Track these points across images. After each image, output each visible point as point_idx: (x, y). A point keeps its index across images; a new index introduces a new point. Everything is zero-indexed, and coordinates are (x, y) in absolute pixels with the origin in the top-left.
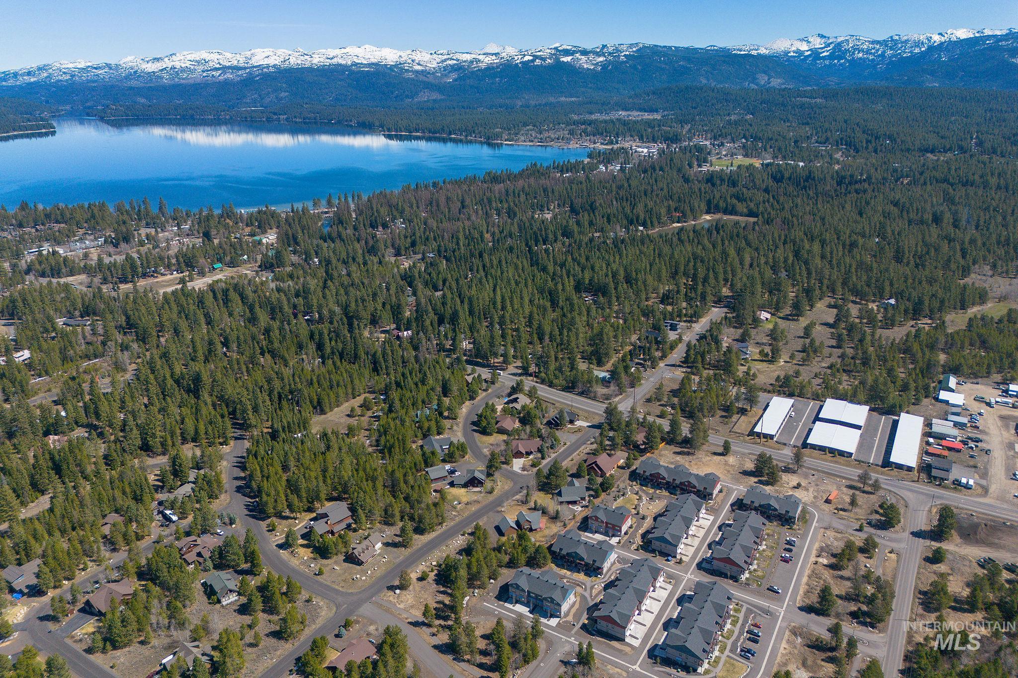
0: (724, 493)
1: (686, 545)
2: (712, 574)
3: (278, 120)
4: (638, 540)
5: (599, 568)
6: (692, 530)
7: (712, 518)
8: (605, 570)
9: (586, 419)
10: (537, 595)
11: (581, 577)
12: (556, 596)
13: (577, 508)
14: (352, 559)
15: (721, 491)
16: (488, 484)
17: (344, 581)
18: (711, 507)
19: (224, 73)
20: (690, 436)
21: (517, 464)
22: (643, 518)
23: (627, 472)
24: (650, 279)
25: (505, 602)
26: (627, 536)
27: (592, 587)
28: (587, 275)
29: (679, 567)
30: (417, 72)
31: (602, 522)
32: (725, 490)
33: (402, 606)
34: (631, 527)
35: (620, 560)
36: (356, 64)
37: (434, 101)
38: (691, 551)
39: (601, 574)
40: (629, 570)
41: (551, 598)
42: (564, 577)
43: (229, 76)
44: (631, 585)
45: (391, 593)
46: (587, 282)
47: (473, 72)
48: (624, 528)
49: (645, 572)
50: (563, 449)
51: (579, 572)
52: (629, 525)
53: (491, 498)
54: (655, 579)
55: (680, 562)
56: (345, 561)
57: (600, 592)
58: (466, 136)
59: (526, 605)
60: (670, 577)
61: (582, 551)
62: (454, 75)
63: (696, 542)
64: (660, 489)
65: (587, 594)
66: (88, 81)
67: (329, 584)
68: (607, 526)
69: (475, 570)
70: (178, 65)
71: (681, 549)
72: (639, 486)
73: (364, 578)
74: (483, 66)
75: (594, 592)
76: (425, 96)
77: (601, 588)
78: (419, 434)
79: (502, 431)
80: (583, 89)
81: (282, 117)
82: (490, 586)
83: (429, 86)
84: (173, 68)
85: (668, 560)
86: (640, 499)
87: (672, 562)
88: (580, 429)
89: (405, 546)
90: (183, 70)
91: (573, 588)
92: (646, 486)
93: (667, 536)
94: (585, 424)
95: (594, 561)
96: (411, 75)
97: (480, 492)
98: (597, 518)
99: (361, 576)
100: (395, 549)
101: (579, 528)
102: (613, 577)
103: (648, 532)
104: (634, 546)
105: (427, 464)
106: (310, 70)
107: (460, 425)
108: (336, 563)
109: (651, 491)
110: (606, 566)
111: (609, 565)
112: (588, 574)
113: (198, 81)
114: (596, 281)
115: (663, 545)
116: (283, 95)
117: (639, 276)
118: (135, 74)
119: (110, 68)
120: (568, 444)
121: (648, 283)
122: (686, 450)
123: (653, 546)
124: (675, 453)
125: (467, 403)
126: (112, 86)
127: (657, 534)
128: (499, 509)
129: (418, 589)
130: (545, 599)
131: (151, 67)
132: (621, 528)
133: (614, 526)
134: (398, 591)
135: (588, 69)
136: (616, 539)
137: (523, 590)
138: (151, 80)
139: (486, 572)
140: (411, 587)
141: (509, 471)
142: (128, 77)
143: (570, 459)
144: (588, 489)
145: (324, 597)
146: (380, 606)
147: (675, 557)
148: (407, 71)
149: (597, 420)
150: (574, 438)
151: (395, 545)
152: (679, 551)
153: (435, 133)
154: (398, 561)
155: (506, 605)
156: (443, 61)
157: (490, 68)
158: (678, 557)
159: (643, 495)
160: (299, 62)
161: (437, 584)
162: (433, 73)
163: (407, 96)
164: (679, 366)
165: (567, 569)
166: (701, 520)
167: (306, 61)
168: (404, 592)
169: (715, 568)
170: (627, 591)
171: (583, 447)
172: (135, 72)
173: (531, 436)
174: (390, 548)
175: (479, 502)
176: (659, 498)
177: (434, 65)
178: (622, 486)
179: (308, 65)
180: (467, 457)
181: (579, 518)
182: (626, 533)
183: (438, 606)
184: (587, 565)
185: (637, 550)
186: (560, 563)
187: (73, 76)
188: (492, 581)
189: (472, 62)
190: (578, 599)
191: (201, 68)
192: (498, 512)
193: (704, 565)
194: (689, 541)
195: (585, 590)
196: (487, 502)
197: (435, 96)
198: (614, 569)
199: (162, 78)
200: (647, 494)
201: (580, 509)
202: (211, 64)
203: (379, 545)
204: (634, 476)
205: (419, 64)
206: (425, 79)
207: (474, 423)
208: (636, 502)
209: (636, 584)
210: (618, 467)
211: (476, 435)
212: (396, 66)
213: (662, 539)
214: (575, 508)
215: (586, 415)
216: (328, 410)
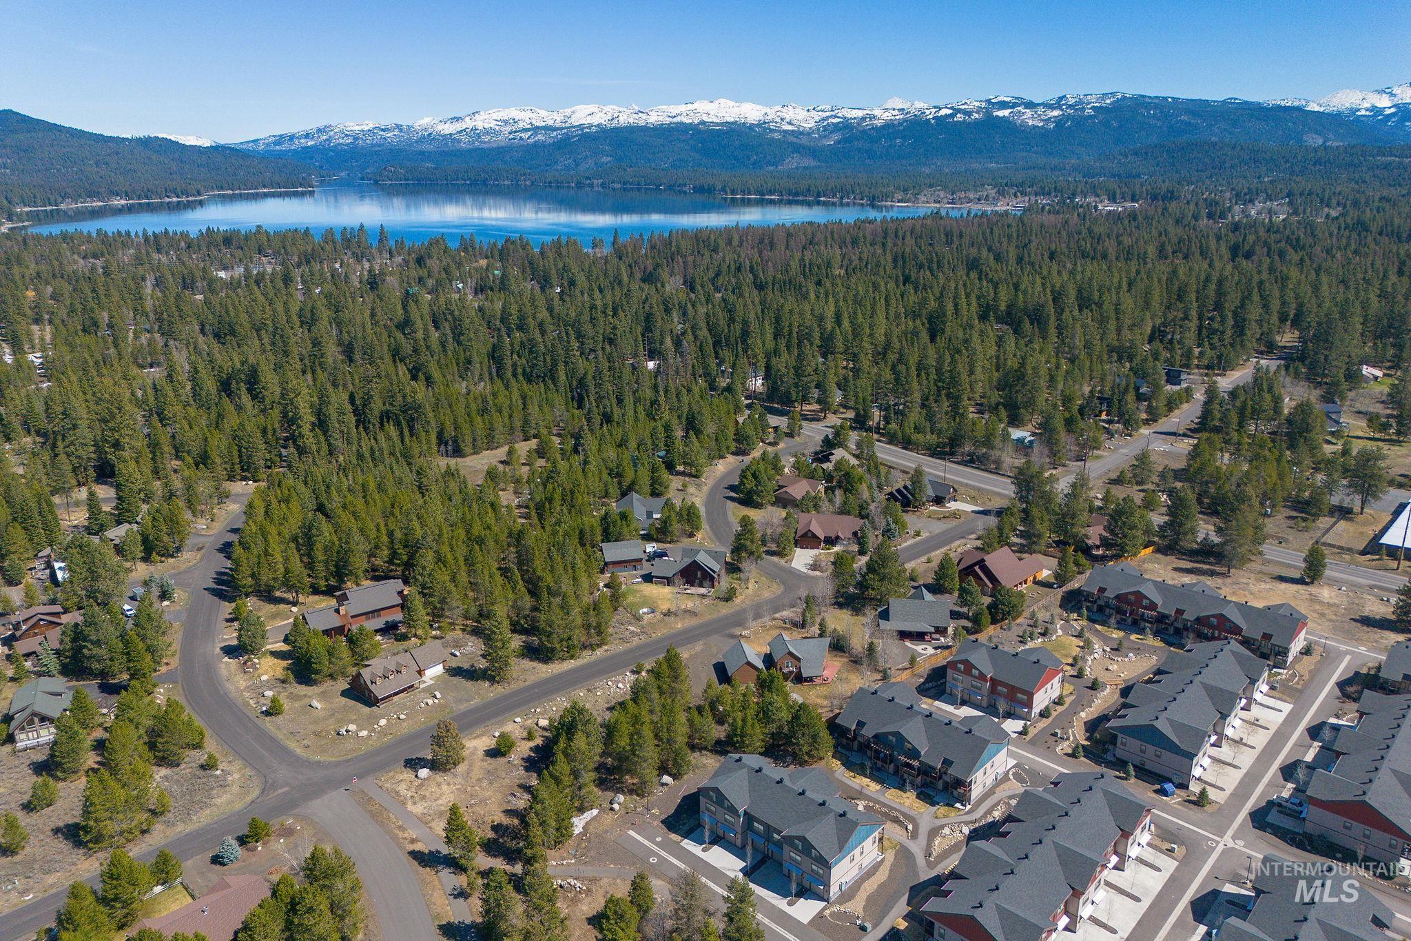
0: (1315, 658)
1: (1216, 760)
2: (1300, 846)
3: (592, 186)
4: (1078, 734)
5: (959, 783)
6: (1235, 726)
7: (1287, 708)
8: (976, 792)
9: (973, 500)
10: (768, 828)
11: (907, 801)
12: (820, 835)
13: (925, 650)
14: (359, 693)
15: (1307, 651)
16: (725, 582)
17: (317, 734)
18: (1284, 683)
19: (535, 134)
20: (1216, 539)
21: (802, 559)
22: (1094, 686)
23: (1058, 594)
24: (1128, 302)
25: (685, 837)
26: (1044, 723)
27: (934, 832)
28: (1004, 296)
29: (1194, 812)
30: (786, 132)
31: (982, 677)
32: (1317, 650)
33: (418, 809)
34: (1059, 702)
35: (1021, 772)
36: (703, 123)
37: (806, 168)
38: (1231, 780)
39: (964, 799)
40: (1048, 796)
41: (803, 839)
42: (860, 795)
43: (540, 137)
44: (1049, 838)
45: (408, 775)
46: (1003, 307)
47: (864, 132)
48: (1041, 700)
49: (1095, 809)
50: (909, 543)
51: (901, 787)
52: (1055, 694)
53: (725, 609)
54: (1126, 834)
55: (1201, 801)
56: (344, 693)
57: (954, 848)
58: (842, 198)
59: (738, 852)
60: (1167, 838)
61: (915, 735)
62: (837, 136)
63: (1246, 759)
64: (1141, 631)
65: (917, 848)
66: (373, 145)
67: (280, 736)
68: (993, 690)
69: (623, 742)
70: (480, 125)
71: (1202, 767)
72: (1085, 623)
73: (364, 733)
74: (878, 123)
75: (939, 845)
76: (793, 162)
77: (959, 837)
78: (614, 490)
79: (783, 501)
80: (1025, 154)
81: (596, 182)
82: (659, 792)
83: (798, 149)
84: (474, 129)
85: (1163, 792)
86: (1087, 646)
87: (1176, 799)
88: (955, 515)
89: (492, 679)
90: (487, 132)
91: (875, 824)
92: (1103, 623)
93: (1162, 725)
94: (969, 508)
95: (947, 763)
96: (776, 136)
97: (703, 596)
98: (969, 666)
99: (361, 728)
100: (468, 684)
101: (923, 690)
102: (997, 814)
103: (1104, 718)
104: (1065, 747)
105: (607, 537)
106: (645, 129)
107: (705, 488)
108: (323, 696)
109: (1117, 635)
110: (981, 781)
111: (989, 781)
112: (926, 796)
113: (503, 144)
114: (1021, 304)
115: (1151, 749)
116: (605, 159)
117: (1106, 297)
118: (430, 138)
119: (401, 130)
120: (925, 535)
121: (1123, 307)
122: (1206, 567)
123: (1120, 753)
124: (1176, 569)
125: (731, 459)
126: (400, 151)
127: (1133, 718)
128: (737, 631)
129: (477, 773)
130: (789, 840)
131: (448, 129)
132: (1030, 696)
133: (1013, 690)
134: (424, 773)
135: (1034, 127)
136: (1018, 725)
137: (733, 810)
138: (446, 144)
139: (650, 753)
140: (461, 768)
141: (782, 569)
142: (422, 140)
143: (924, 559)
144: (955, 615)
145: (249, 759)
146: (365, 800)
147: (1184, 786)
148: (772, 131)
149: (996, 504)
150: (938, 527)
151: (471, 674)
152: (1197, 772)
153: (797, 194)
154: (463, 707)
155: (688, 844)
156: (824, 120)
157: (888, 126)
158: (1195, 788)
159: (1094, 639)
160: (631, 121)
161: (527, 769)
162: (809, 134)
163: (769, 163)
164: (1184, 435)
165: (872, 777)
166: (1254, 707)
167: (641, 120)
168: (439, 777)
169: (1309, 828)
170: (1037, 853)
171: (957, 543)
172: (430, 135)
173: (843, 511)
174: (457, 680)
175: (695, 614)
176: (1137, 650)
177: (810, 124)
178: (1042, 616)
179: (641, 123)
180: (699, 536)
181: (924, 668)
182: (1044, 714)
183: (506, 821)
184: (925, 770)
185: (1073, 755)
186: (855, 758)
187: (356, 139)
188: (666, 779)
189: (864, 119)
190: (890, 856)
191: (508, 128)
192: (733, 636)
193: (1273, 817)
194: (1225, 752)
195: (914, 835)
196: (715, 616)
197: (808, 162)
198: (1001, 793)
199: (459, 141)
200: (1105, 639)
201: (930, 651)
202: (521, 125)
203: (438, 670)
204: (1073, 601)
205: (790, 123)
206: (794, 140)
207: (732, 488)
208: (1076, 651)
209: (1065, 835)
210: (1036, 582)
211: (730, 504)
212: (759, 125)
213: (1149, 734)
214: (919, 648)
215: (973, 493)
216: (468, 450)
